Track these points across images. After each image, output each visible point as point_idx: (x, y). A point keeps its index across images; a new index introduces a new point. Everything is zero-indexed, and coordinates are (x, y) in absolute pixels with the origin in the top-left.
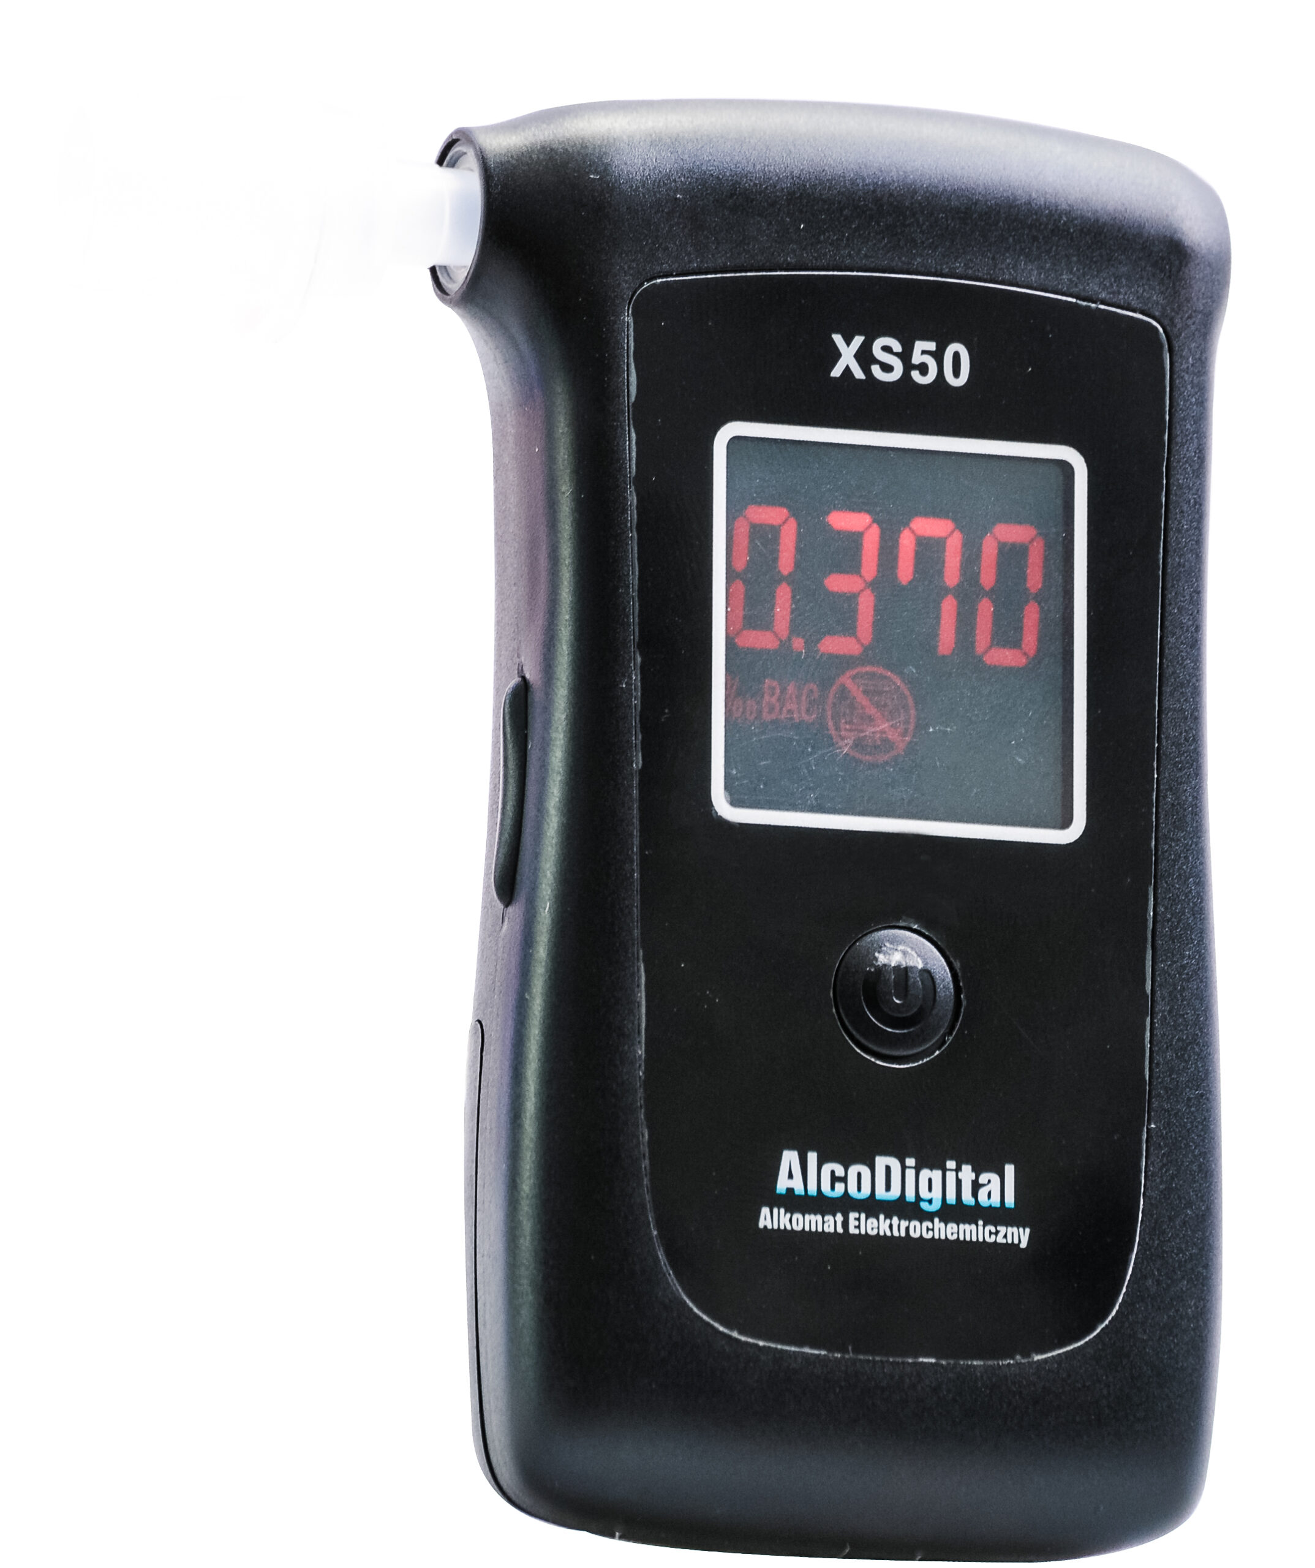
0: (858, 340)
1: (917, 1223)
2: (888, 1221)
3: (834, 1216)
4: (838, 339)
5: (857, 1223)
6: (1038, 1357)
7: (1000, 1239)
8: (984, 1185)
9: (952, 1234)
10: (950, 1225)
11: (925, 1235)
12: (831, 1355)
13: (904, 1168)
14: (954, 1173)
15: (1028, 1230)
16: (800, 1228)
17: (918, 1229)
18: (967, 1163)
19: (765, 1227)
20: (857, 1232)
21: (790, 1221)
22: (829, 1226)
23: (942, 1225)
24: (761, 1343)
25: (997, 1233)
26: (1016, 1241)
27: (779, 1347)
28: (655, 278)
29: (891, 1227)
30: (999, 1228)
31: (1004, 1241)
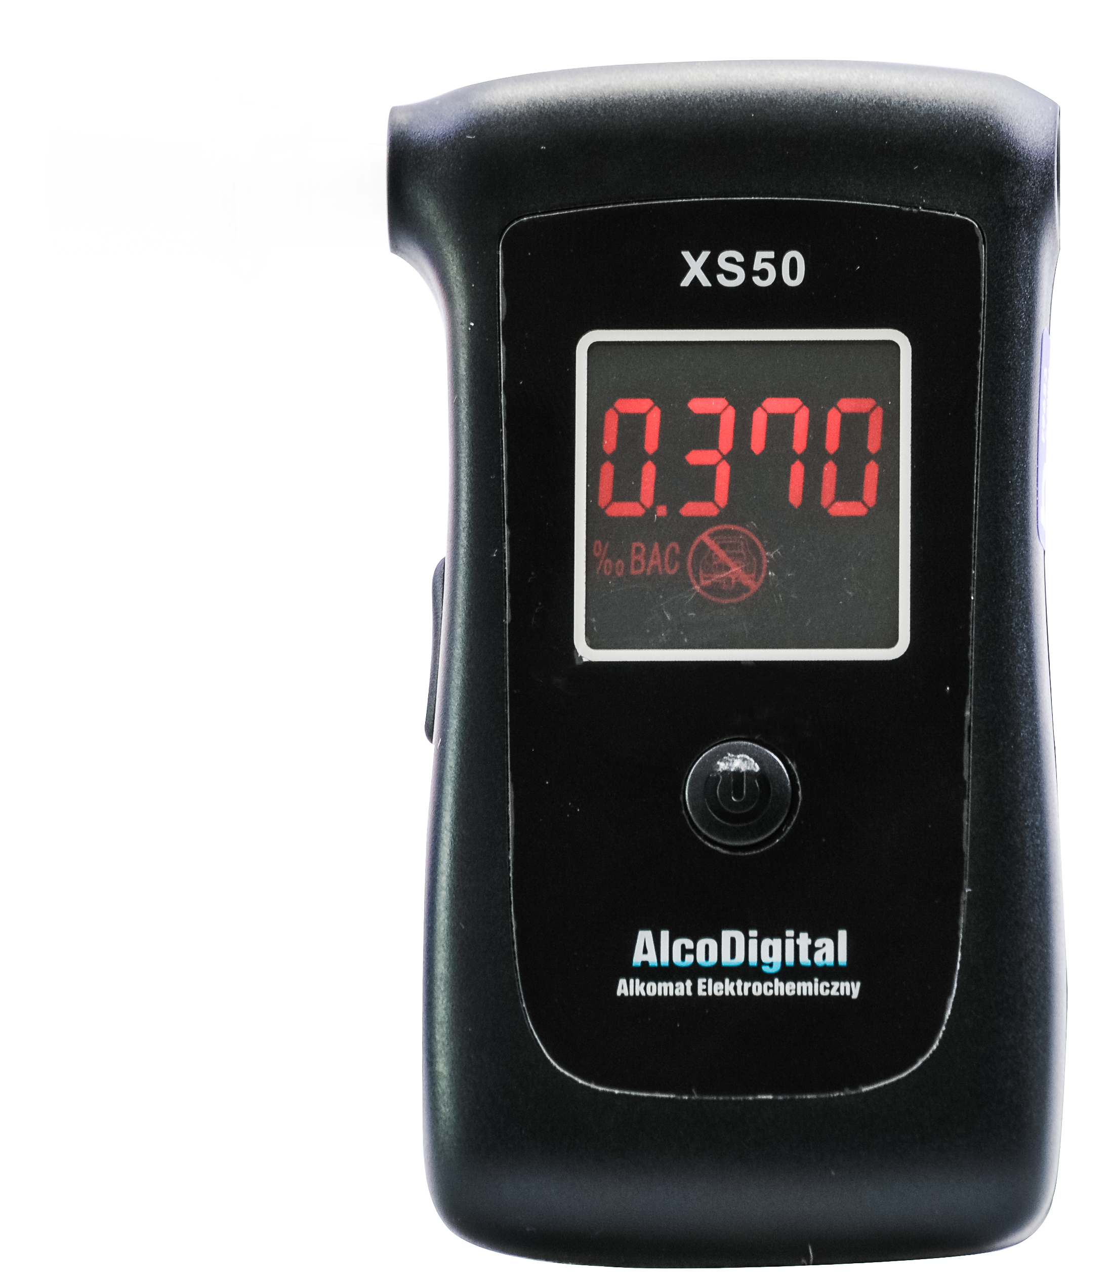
0: (705, 255)
1: (759, 984)
2: (733, 984)
3: (684, 982)
4: (687, 255)
5: (705, 987)
6: (865, 1089)
7: (834, 992)
8: (819, 949)
9: (791, 991)
10: (788, 984)
11: (766, 993)
12: (679, 1097)
13: (747, 938)
14: (792, 940)
15: (858, 984)
16: (654, 993)
17: (759, 989)
18: (804, 931)
19: (623, 995)
20: (705, 994)
21: (645, 988)
22: (680, 991)
23: (782, 984)
24: (617, 1092)
25: (831, 988)
26: (848, 993)
27: (633, 1093)
28: (523, 217)
29: (735, 988)
30: (833, 983)
31: (838, 994)
